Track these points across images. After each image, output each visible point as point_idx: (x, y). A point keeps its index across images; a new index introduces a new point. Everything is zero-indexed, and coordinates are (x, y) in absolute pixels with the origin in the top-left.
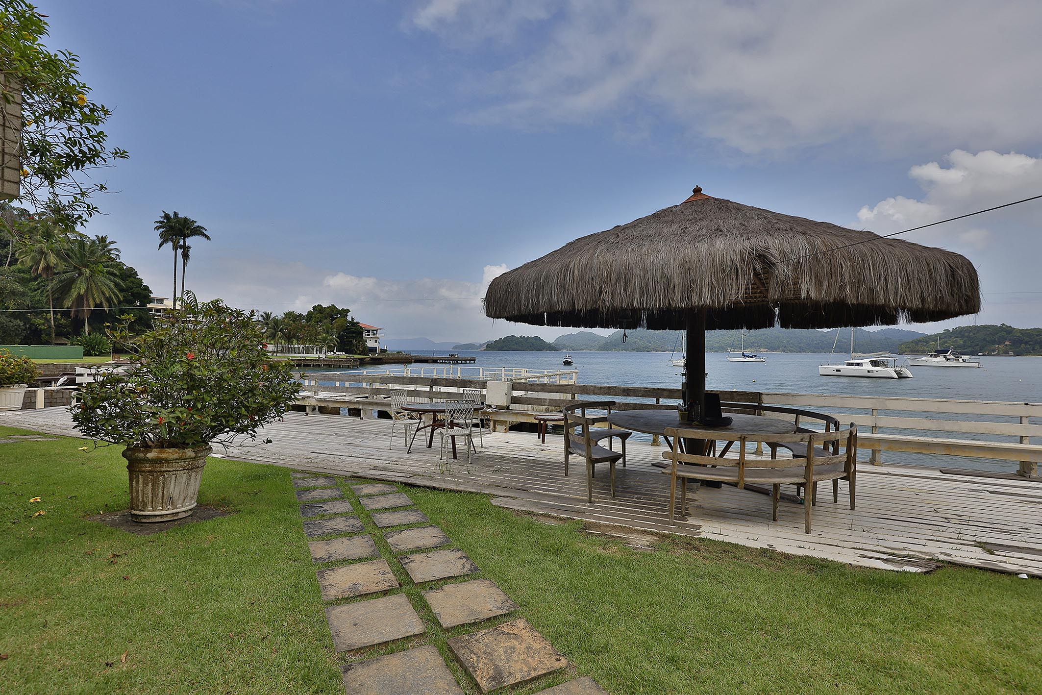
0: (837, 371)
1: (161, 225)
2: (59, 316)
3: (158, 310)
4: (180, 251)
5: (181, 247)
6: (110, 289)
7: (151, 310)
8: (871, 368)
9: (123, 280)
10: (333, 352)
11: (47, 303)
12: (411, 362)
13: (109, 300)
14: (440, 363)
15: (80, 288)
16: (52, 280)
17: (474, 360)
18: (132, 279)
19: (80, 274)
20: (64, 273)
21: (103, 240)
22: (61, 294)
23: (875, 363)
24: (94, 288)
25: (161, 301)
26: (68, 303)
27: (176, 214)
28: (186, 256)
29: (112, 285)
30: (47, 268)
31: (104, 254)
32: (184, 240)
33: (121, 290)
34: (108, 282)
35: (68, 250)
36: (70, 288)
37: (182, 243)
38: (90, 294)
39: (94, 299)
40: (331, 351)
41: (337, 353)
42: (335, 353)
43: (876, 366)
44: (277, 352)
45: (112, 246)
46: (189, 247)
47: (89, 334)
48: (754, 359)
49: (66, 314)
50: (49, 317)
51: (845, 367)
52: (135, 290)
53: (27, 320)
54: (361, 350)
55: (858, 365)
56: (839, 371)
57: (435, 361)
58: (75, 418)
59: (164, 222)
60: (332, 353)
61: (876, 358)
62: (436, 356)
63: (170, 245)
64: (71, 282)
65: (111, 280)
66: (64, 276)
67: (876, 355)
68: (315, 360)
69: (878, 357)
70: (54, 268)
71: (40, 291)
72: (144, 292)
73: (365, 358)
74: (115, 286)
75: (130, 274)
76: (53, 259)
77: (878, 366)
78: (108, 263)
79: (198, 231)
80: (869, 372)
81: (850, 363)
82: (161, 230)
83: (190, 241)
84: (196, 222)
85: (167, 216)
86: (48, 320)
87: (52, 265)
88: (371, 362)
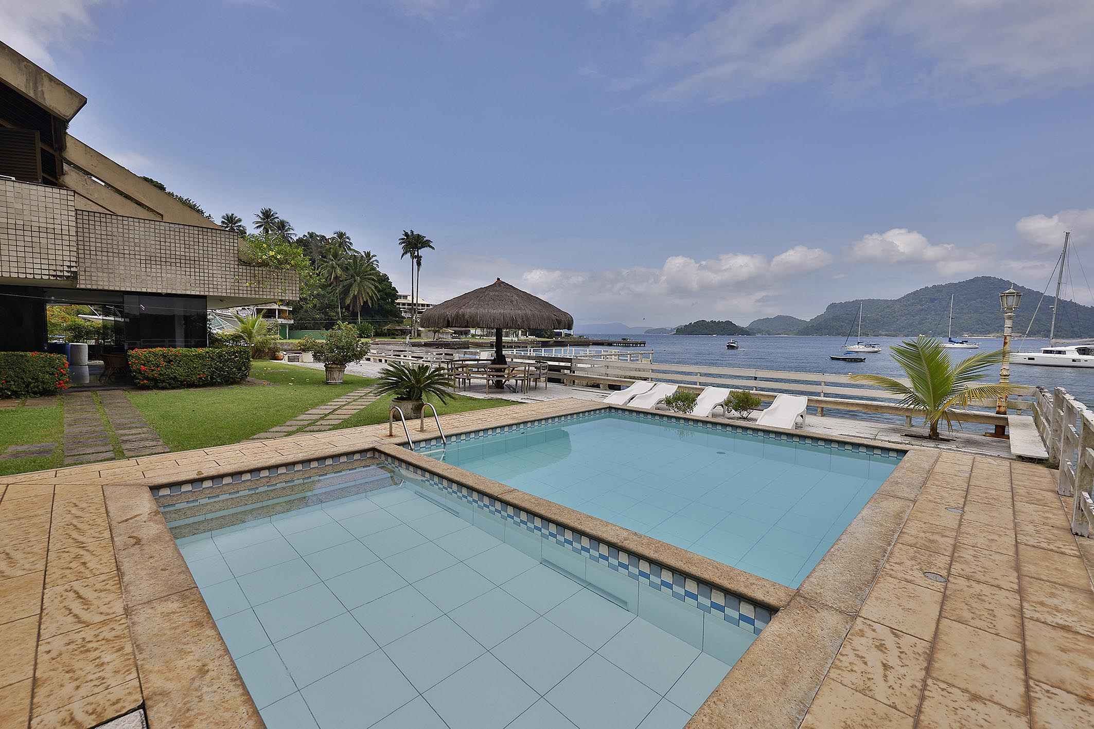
0: (1029, 359)
1: (403, 241)
2: (344, 311)
3: (404, 304)
4: (415, 260)
5: (416, 257)
6: (372, 290)
7: (399, 304)
8: (1077, 356)
9: (380, 283)
10: (526, 335)
11: (337, 301)
12: (589, 345)
13: (371, 298)
14: (614, 346)
15: (354, 291)
16: (339, 285)
17: (644, 344)
18: (385, 283)
19: (355, 281)
20: (346, 280)
21: (368, 254)
22: (344, 294)
23: (1083, 351)
24: (363, 290)
25: (405, 297)
26: (348, 301)
27: (412, 232)
28: (419, 264)
29: (373, 287)
30: (336, 278)
31: (369, 265)
32: (418, 251)
33: (379, 291)
34: (371, 286)
35: (348, 264)
36: (349, 291)
37: (416, 254)
38: (360, 296)
39: (363, 298)
40: (524, 335)
41: (529, 337)
42: (527, 337)
43: (1084, 354)
44: (484, 336)
45: (374, 259)
46: (421, 257)
47: (361, 323)
48: (965, 345)
49: (347, 308)
50: (338, 311)
51: (1041, 354)
52: (387, 291)
53: (326, 314)
54: (549, 334)
55: (1059, 352)
56: (1033, 359)
57: (610, 344)
58: (313, 355)
59: (404, 239)
60: (525, 337)
61: (1085, 345)
62: (612, 339)
63: (409, 254)
64: (351, 285)
65: (372, 285)
66: (346, 283)
67: (1086, 342)
68: (508, 342)
69: (1089, 344)
70: (340, 278)
71: (332, 293)
72: (393, 292)
73: (550, 341)
74: (375, 289)
75: (384, 279)
76: (339, 271)
77: (1088, 354)
78: (371, 272)
79: (427, 244)
80: (1074, 361)
81: (1048, 351)
82: (403, 244)
83: (422, 252)
84: (425, 237)
85: (406, 234)
86: (338, 313)
87: (338, 275)
88: (555, 344)
